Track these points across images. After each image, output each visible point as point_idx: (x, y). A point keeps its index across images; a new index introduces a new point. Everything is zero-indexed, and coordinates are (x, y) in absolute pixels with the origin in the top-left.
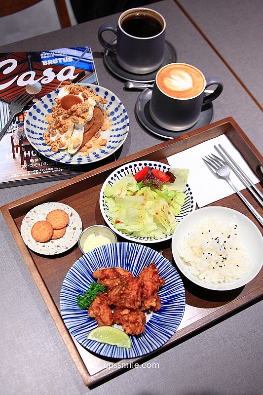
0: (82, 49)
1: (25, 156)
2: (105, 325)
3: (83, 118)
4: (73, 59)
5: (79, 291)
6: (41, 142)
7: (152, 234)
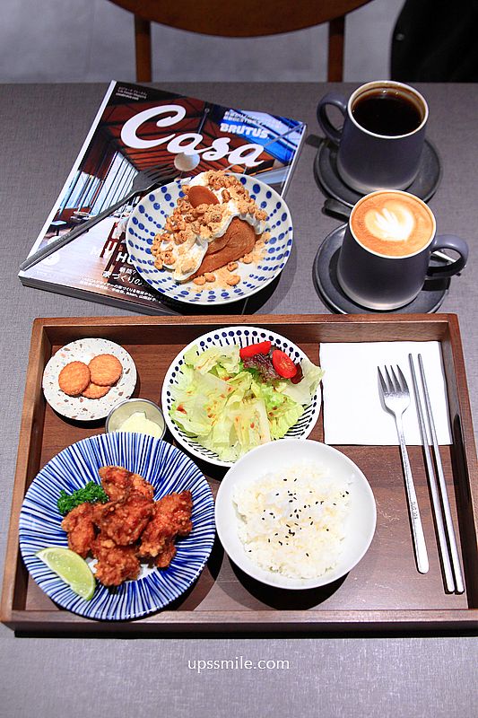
0: (291, 124)
1: (117, 260)
2: (73, 550)
3: (210, 229)
4: (269, 136)
5: (70, 485)
6: (146, 246)
7: (218, 450)
